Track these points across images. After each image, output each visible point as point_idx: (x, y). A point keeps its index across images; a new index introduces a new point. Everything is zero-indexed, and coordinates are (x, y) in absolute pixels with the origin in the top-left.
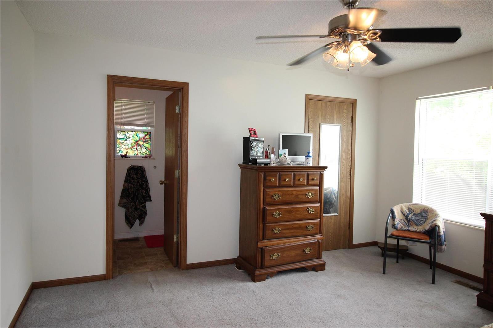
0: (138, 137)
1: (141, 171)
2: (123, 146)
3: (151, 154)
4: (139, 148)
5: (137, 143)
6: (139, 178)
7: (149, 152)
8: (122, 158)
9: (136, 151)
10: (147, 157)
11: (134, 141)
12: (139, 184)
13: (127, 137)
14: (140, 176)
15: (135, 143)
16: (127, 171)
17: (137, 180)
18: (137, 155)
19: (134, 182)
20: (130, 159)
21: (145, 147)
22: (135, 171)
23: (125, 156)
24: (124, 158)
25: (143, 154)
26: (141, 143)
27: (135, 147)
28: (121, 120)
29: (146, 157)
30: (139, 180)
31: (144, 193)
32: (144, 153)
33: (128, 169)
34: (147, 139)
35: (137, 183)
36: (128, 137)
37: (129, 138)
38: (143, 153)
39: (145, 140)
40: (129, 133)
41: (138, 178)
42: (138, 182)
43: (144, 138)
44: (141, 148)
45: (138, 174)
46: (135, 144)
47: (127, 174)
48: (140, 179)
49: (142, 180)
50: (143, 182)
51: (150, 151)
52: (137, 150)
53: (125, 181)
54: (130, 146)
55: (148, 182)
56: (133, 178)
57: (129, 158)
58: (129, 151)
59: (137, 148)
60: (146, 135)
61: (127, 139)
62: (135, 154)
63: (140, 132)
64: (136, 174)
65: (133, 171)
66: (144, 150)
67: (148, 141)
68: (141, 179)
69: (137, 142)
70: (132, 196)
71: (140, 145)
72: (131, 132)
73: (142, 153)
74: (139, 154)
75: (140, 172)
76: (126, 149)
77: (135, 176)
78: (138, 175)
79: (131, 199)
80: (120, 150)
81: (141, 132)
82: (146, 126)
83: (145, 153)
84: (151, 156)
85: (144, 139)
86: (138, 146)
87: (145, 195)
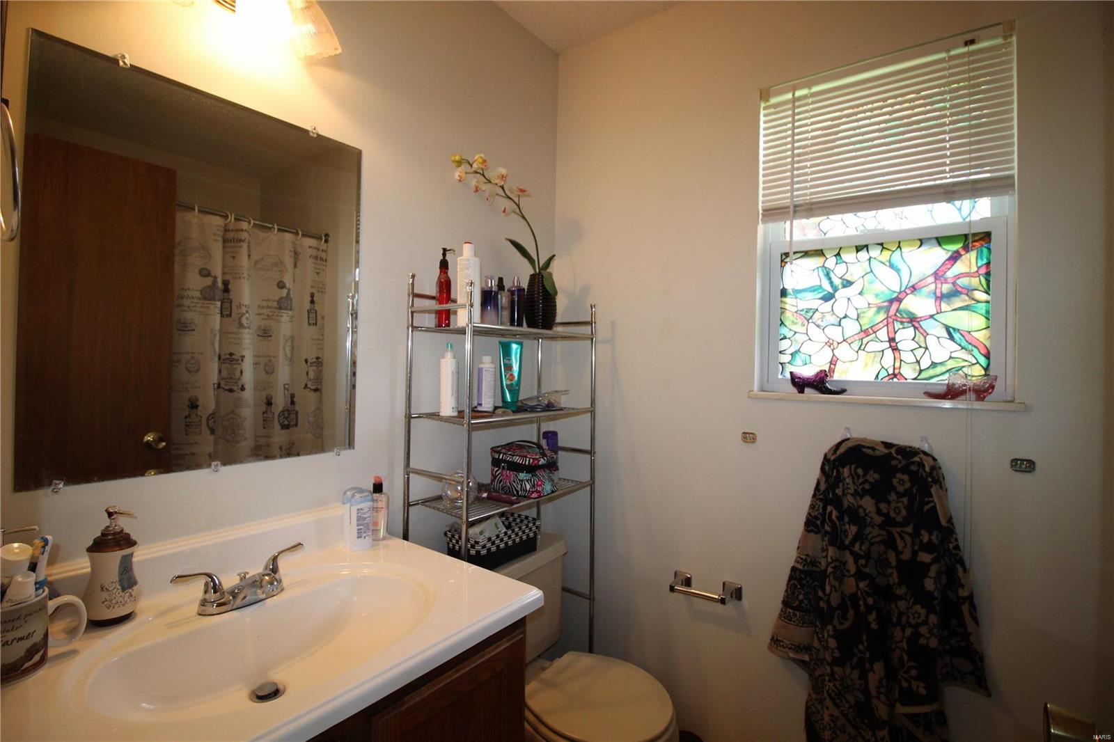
0: (898, 271)
1: (914, 477)
2: (811, 326)
3: (992, 372)
4: (905, 335)
5: (895, 306)
6: (899, 519)
7: (983, 361)
8: (801, 391)
9: (889, 353)
10: (963, 392)
11: (877, 296)
12: (898, 560)
13: (831, 283)
14: (904, 512)
15: (879, 309)
16: (823, 469)
17: (881, 526)
18: (895, 375)
19: (859, 537)
20: (844, 402)
21: (947, 328)
22: (873, 476)
23: (820, 383)
24: (807, 390)
25: (931, 372)
26: (919, 305)
27: (883, 334)
28: (792, 190)
29: (952, 393)
30: (895, 531)
31: (923, 630)
32: (939, 370)
33: (826, 459)
34: (959, 282)
35: (882, 548)
36: (837, 282)
37: (848, 284)
38: (934, 365)
39: (946, 288)
40: (848, 256)
41: (888, 522)
42: (890, 543)
43: (938, 275)
44: (920, 338)
45: (893, 497)
46: (882, 316)
47: (818, 483)
48: (901, 525)
49: (916, 534)
50: (925, 557)
51: (987, 356)
52: (895, 349)
53: (811, 524)
54: (851, 328)
55: (961, 562)
56: (854, 515)
57: (842, 392)
58: (844, 352)
59: (892, 340)
60: (955, 257)
61: (836, 290)
62: (883, 374)
63: (910, 241)
64: (880, 492)
65: (860, 471)
66: (941, 350)
67: (969, 291)
68: (909, 529)
69: (891, 301)
70: (847, 624)
71: (913, 321)
72: (858, 249)
73: (925, 363)
74: (909, 373)
75: (901, 481)
76: (829, 344)
77: (868, 503)
78: (889, 503)
79: (832, 643)
80: (798, 351)
81: (922, 242)
82: (948, 193)
83: (951, 364)
84: (992, 387)
85: (946, 281)
86: (898, 325)
87: (934, 643)
